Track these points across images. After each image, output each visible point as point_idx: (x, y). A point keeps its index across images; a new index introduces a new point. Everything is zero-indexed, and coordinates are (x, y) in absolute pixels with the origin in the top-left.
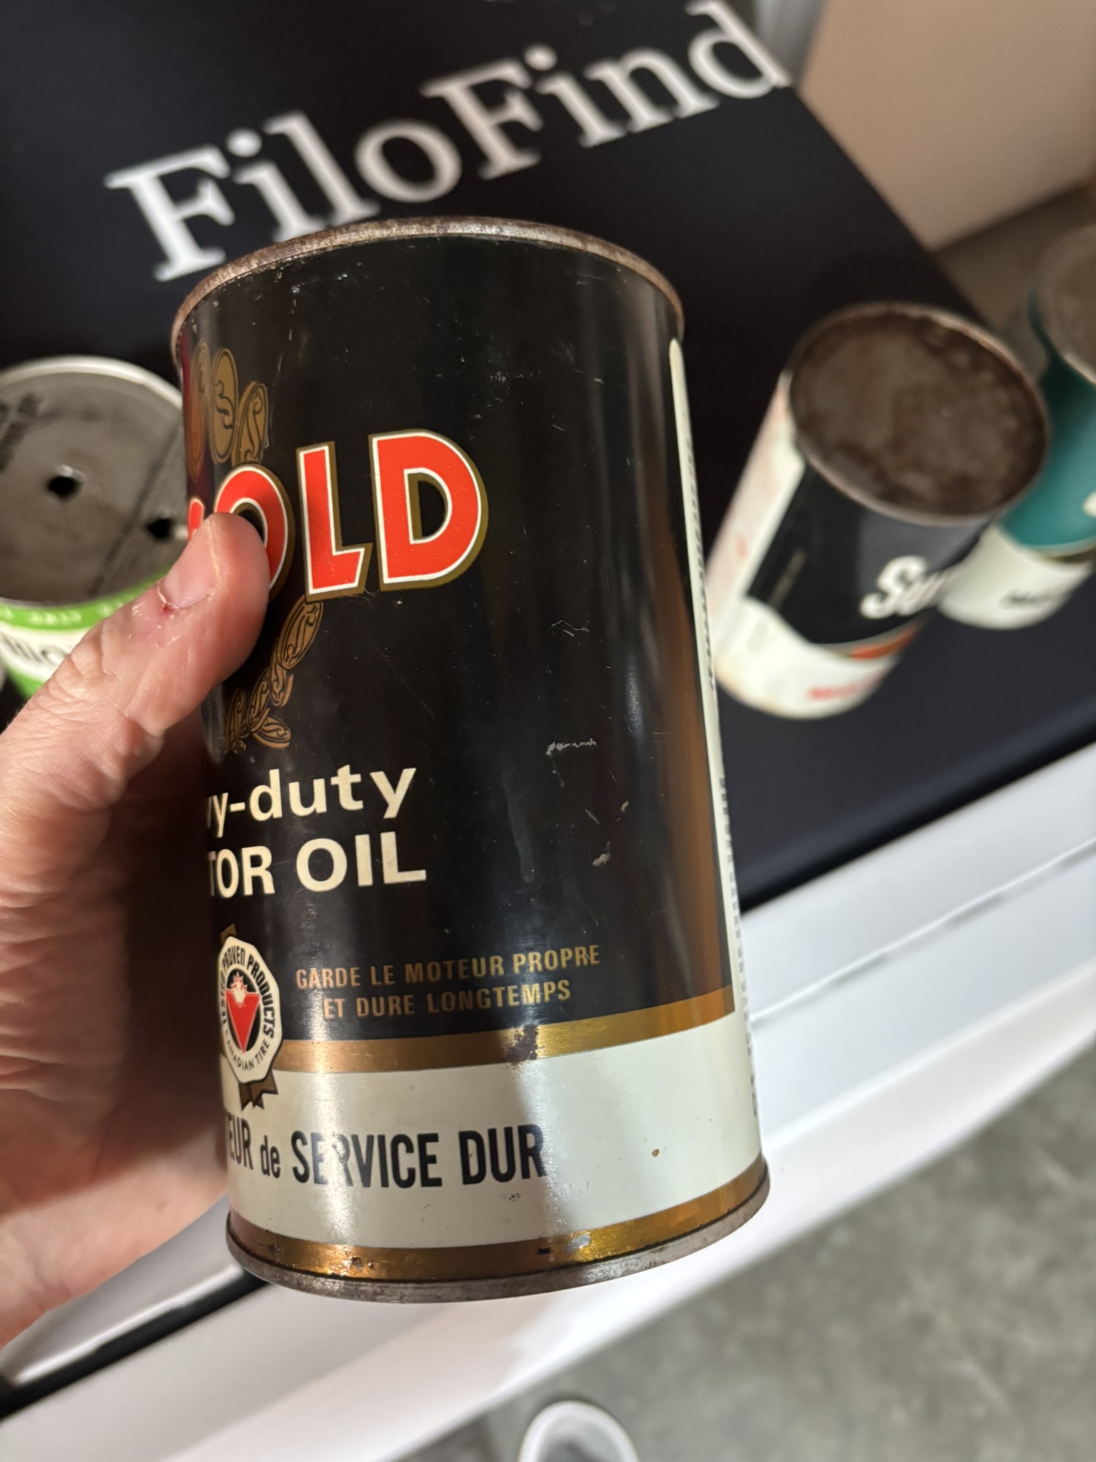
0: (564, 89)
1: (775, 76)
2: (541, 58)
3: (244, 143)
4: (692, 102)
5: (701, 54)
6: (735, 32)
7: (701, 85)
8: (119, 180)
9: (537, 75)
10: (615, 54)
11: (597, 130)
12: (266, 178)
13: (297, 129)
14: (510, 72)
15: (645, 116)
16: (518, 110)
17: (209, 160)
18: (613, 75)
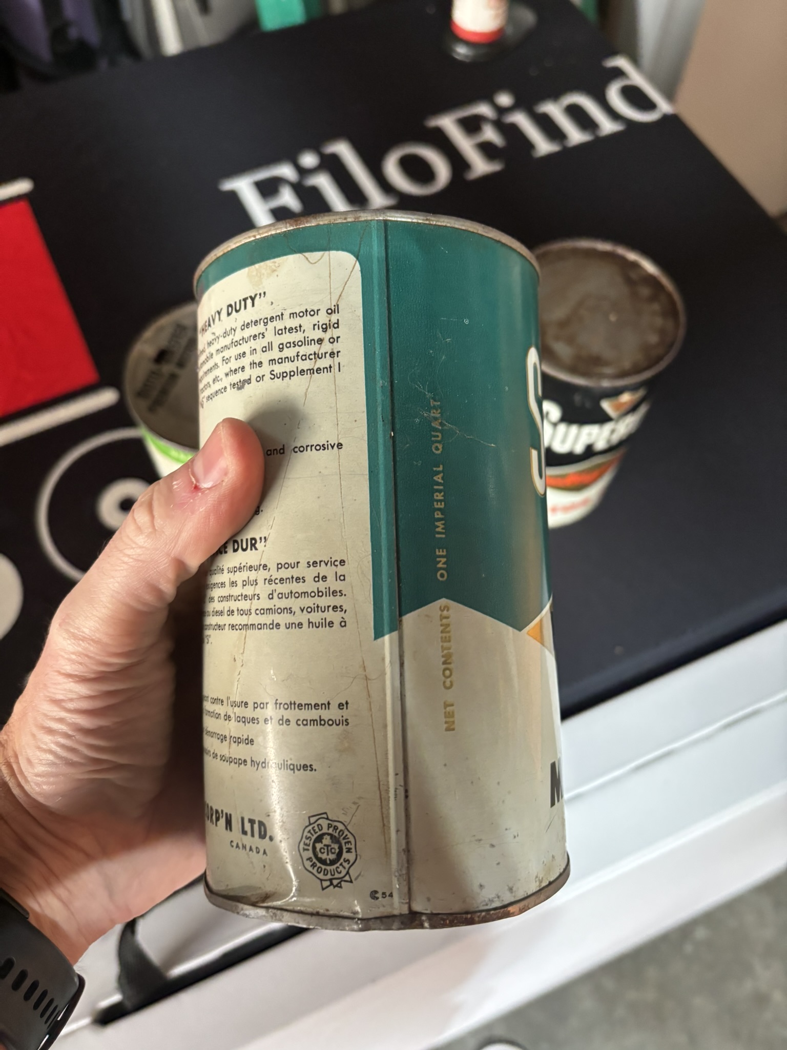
0: (521, 120)
1: (664, 107)
2: (504, 100)
3: (309, 160)
4: (608, 126)
5: (614, 94)
6: (637, 78)
7: (614, 115)
8: (230, 185)
9: (502, 111)
10: (555, 96)
11: (543, 146)
12: (324, 183)
13: (343, 150)
14: (484, 109)
15: (576, 136)
16: (490, 134)
17: (286, 171)
18: (554, 110)
